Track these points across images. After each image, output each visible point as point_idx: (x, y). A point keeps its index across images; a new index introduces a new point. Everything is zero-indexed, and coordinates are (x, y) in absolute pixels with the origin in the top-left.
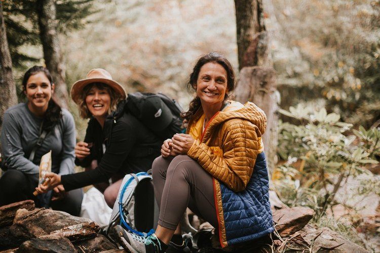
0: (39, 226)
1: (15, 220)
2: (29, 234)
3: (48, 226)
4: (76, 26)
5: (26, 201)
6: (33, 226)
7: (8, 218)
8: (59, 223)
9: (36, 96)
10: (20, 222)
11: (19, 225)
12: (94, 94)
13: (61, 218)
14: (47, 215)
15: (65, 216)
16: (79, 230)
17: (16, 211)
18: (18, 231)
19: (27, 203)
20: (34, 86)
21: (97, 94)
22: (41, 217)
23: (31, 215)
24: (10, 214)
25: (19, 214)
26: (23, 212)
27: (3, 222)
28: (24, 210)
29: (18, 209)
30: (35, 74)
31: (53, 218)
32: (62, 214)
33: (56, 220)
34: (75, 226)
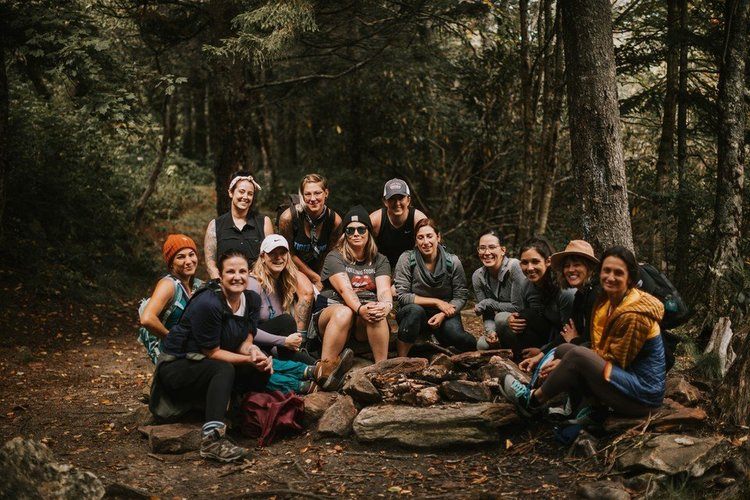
19: (505, 352)
26: (495, 359)
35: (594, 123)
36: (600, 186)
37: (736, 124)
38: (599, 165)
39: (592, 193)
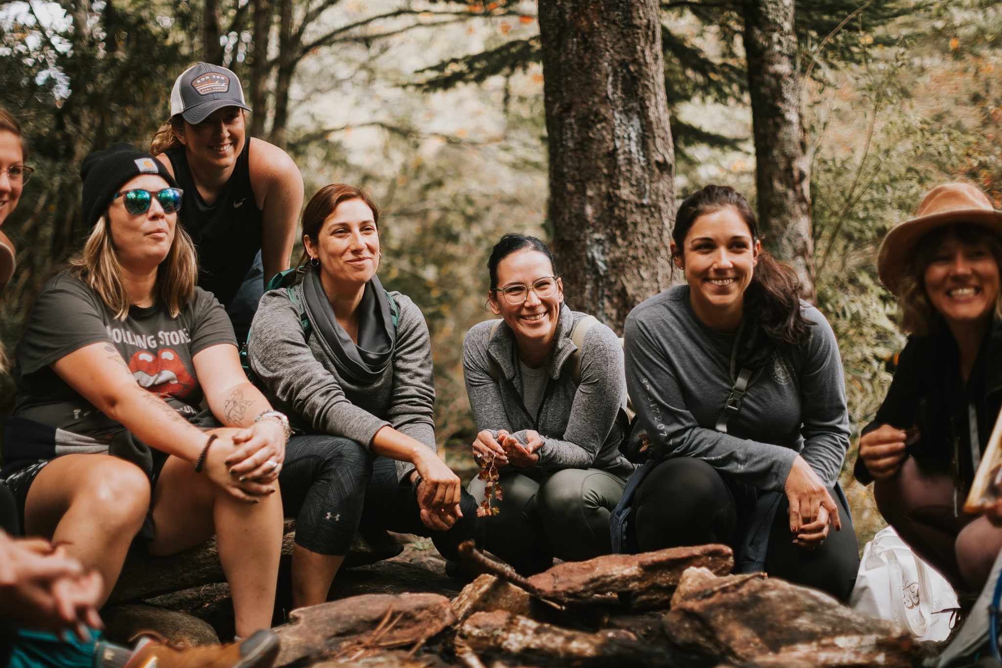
0: (747, 622)
1: (677, 597)
2: (718, 644)
3: (771, 627)
4: (846, 54)
5: (711, 547)
6: (729, 621)
7: (657, 588)
8: (804, 622)
9: (712, 275)
10: (693, 605)
11: (689, 614)
12: (949, 259)
13: (812, 609)
14: (772, 594)
15: (822, 604)
16: (865, 651)
17: (681, 572)
18: (686, 629)
19: (714, 554)
20: (708, 246)
21: (960, 259)
22: (755, 599)
23: (724, 590)
24: (663, 579)
25: (689, 581)
26: (701, 576)
27: (644, 597)
28: (704, 570)
29: (688, 567)
30: (713, 211)
31: (789, 607)
32: (814, 598)
33: (797, 613)
34: (855, 639)
35: (617, 15)
36: (630, 162)
37: (791, 76)
38: (627, 112)
39: (612, 178)
